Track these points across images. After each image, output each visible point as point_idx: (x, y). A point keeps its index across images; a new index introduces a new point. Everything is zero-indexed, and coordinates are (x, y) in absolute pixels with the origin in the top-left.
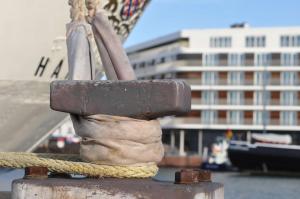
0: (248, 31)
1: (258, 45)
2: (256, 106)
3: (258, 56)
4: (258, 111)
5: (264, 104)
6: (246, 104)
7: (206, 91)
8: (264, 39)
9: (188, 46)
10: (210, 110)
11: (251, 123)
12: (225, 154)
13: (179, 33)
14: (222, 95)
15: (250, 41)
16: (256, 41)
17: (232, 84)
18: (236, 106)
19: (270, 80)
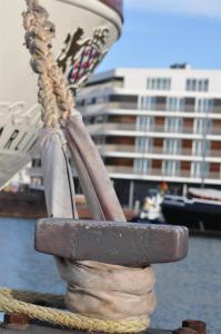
0: (189, 73)
1: (200, 90)
2: (195, 157)
3: (200, 101)
4: (196, 162)
5: (204, 156)
6: (183, 154)
7: (140, 138)
8: (206, 82)
9: (122, 87)
10: (143, 159)
11: (189, 176)
12: (158, 208)
13: (113, 71)
14: (158, 143)
15: (191, 84)
16: (197, 84)
17: (169, 131)
18: (172, 155)
19: (211, 129)
